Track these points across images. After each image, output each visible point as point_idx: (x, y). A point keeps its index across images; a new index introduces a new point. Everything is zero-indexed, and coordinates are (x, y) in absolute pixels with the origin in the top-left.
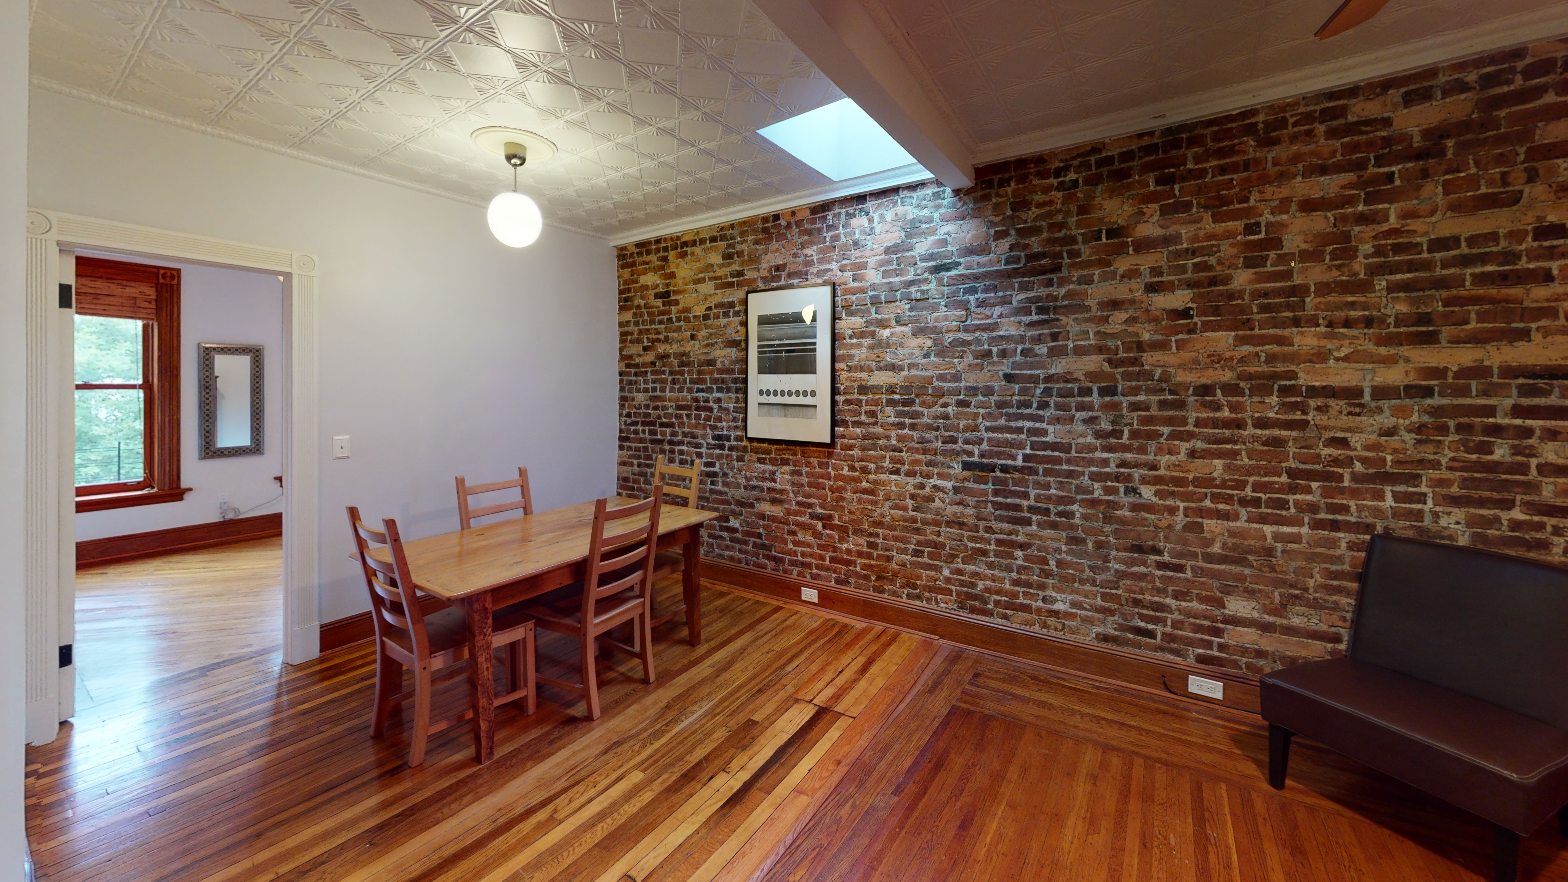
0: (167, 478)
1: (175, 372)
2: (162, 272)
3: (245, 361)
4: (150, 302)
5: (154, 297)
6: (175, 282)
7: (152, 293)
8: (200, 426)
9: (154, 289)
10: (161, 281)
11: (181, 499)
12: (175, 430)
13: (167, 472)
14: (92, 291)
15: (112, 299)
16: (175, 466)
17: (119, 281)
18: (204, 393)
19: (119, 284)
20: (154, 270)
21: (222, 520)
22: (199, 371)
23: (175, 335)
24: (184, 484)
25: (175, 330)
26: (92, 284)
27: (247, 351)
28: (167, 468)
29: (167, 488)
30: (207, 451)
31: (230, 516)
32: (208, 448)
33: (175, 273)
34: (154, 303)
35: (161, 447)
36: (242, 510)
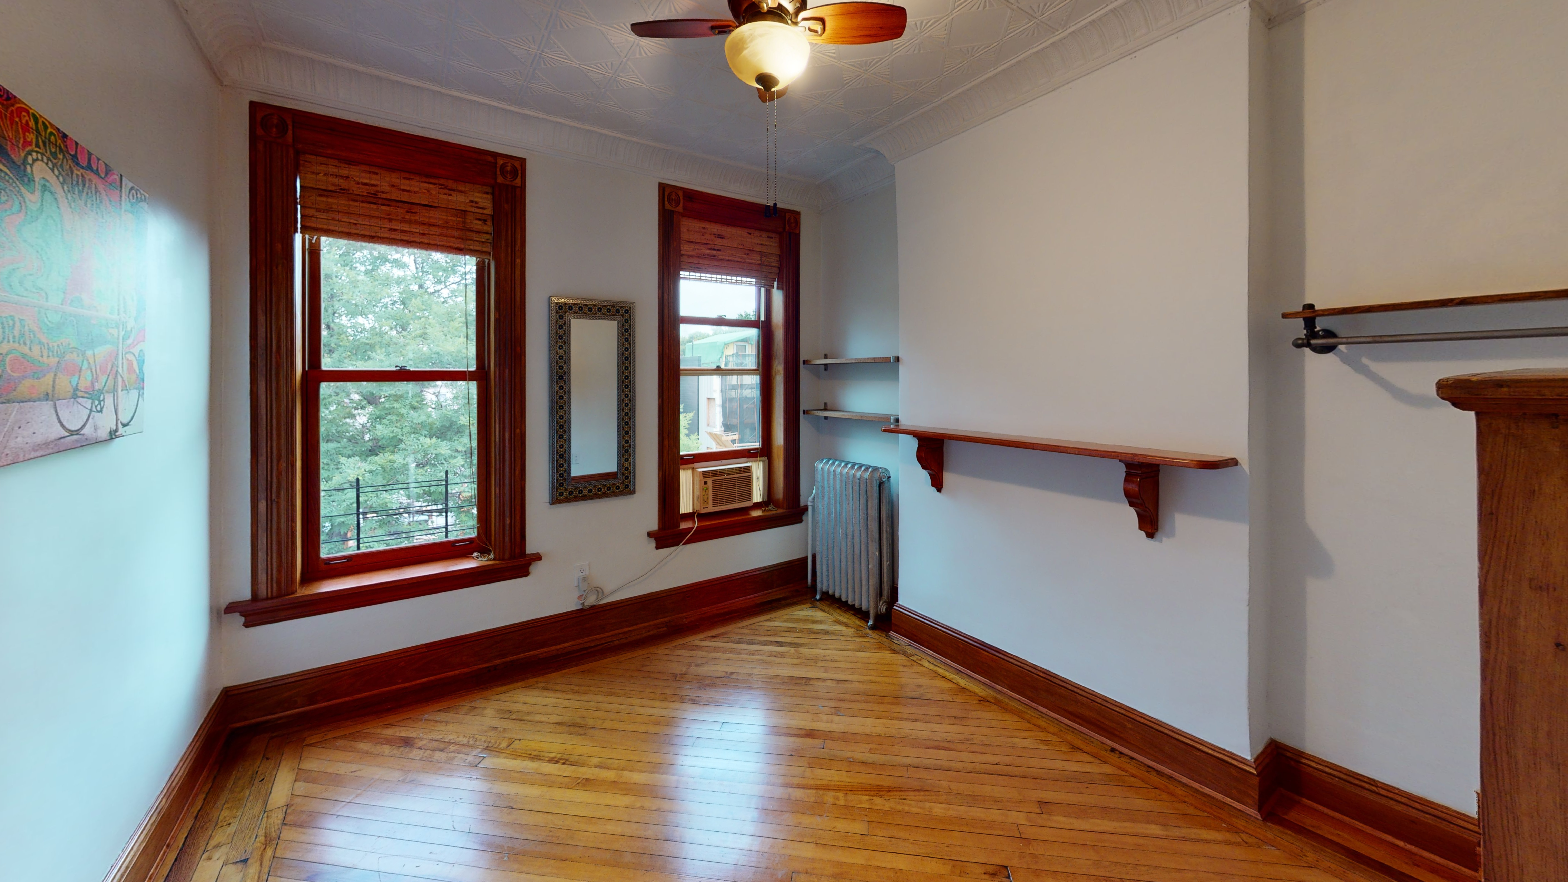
0: (507, 539)
1: (518, 349)
2: (500, 162)
3: (609, 328)
4: (484, 221)
5: (489, 211)
6: (518, 182)
7: (485, 202)
8: (552, 446)
9: (489, 196)
10: (500, 179)
11: (525, 573)
12: (518, 454)
13: (507, 528)
14: (405, 197)
15: (433, 213)
16: (518, 518)
17: (442, 181)
18: (556, 388)
19: (443, 187)
20: (490, 159)
21: (580, 607)
22: (550, 348)
23: (518, 282)
24: (530, 549)
25: (518, 273)
26: (405, 184)
27: (613, 311)
28: (508, 521)
29: (507, 556)
30: (561, 490)
31: (591, 600)
32: (561, 485)
33: (517, 165)
34: (489, 223)
35: (501, 485)
36: (607, 590)
